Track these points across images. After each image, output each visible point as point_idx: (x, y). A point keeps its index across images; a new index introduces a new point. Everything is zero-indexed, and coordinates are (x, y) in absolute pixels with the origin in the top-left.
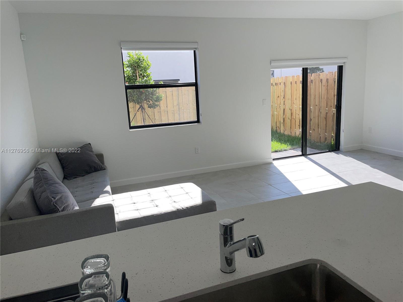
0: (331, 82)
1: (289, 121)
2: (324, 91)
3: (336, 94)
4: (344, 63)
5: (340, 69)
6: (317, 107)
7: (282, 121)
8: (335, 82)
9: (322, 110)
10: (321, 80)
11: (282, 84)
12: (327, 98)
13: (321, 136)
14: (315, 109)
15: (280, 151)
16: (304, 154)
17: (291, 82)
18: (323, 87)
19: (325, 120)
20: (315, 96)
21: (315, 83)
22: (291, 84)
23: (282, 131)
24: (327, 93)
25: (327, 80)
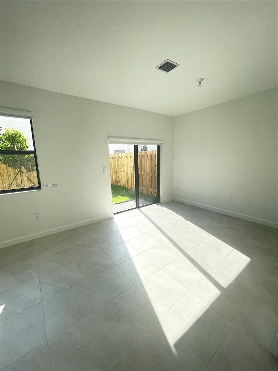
0: (153, 157)
1: (130, 180)
2: (149, 163)
3: (157, 164)
4: (161, 144)
5: (159, 148)
6: (146, 173)
7: (126, 181)
8: (155, 157)
9: (149, 175)
10: (148, 155)
11: (125, 157)
12: (152, 167)
13: (149, 191)
14: (144, 174)
15: (123, 202)
16: (138, 207)
17: (130, 156)
18: (149, 160)
19: (150, 181)
20: (144, 165)
21: (144, 157)
22: (130, 157)
23: (126, 187)
24: (151, 164)
25: (151, 155)
